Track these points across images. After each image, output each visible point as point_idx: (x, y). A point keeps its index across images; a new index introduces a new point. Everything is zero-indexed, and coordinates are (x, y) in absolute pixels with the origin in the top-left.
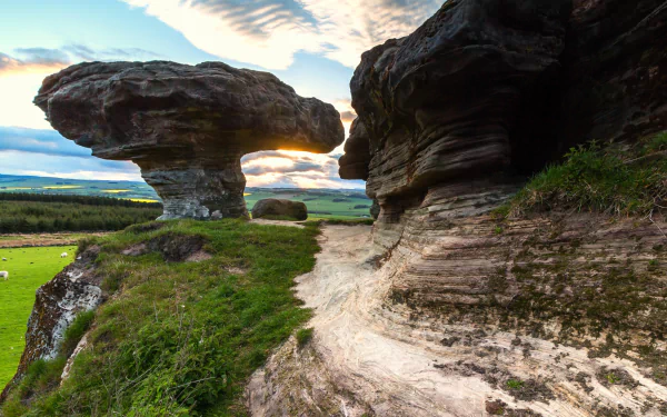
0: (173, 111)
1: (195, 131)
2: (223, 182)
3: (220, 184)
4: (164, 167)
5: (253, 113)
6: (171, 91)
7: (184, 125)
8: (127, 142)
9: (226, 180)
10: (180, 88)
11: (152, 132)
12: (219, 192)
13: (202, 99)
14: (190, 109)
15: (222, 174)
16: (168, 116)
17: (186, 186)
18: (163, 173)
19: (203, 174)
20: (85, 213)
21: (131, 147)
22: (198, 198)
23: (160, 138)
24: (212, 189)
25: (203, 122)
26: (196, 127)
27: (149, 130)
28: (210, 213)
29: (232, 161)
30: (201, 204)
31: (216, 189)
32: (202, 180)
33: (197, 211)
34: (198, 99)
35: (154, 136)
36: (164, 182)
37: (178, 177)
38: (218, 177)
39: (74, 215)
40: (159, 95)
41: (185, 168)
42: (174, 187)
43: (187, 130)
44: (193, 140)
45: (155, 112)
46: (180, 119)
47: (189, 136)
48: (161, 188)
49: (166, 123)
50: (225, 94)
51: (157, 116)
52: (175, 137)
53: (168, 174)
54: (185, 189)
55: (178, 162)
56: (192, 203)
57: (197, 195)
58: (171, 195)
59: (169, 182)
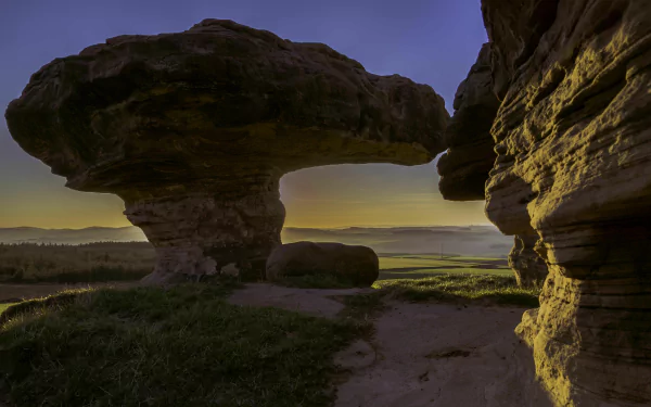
1: (177, 132)
2: (245, 217)
3: (239, 219)
4: (151, 197)
5: (270, 90)
7: (156, 121)
8: (92, 161)
9: (248, 213)
10: (137, 56)
11: (117, 143)
12: (237, 232)
13: (171, 70)
14: (157, 92)
15: (241, 204)
16: (131, 108)
17: (182, 225)
18: (149, 207)
19: (211, 204)
21: (98, 168)
22: (200, 245)
23: (129, 148)
24: (225, 228)
25: (183, 113)
26: (176, 123)
28: (218, 268)
30: (205, 254)
31: (232, 227)
32: (208, 215)
33: (197, 266)
35: (120, 148)
36: (152, 220)
37: (171, 212)
38: (235, 208)
40: (108, 73)
42: (166, 227)
44: (178, 148)
45: (114, 107)
46: (145, 112)
47: (171, 142)
49: (131, 122)
50: (213, 61)
51: (118, 113)
52: (147, 144)
53: (157, 208)
54: (180, 231)
55: (171, 188)
56: (189, 253)
57: (200, 238)
58: (163, 240)
59: (157, 220)
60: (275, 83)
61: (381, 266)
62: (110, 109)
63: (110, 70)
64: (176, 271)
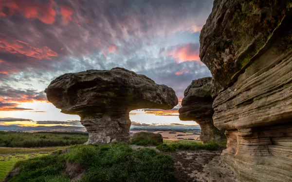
0: (95, 87)
1: (106, 97)
2: (119, 124)
3: (118, 125)
4: (91, 117)
5: (134, 87)
6: (94, 78)
7: (100, 94)
8: (74, 105)
9: (121, 122)
10: (99, 76)
11: (85, 99)
12: (117, 129)
13: (109, 80)
14: (103, 86)
15: (119, 120)
16: (92, 90)
17: (100, 126)
18: (90, 120)
19: (110, 119)
20: (82, 138)
21: (76, 107)
22: (106, 133)
23: (89, 101)
24: (113, 127)
25: (109, 92)
26: (106, 95)
27: (84, 98)
28: (111, 140)
29: (124, 113)
30: (107, 135)
31: (115, 127)
32: (109, 123)
33: (104, 140)
34: (107, 81)
35: (86, 101)
36: (90, 124)
37: (97, 122)
38: (117, 121)
39: (79, 139)
40: (89, 80)
41: (101, 117)
42: (94, 126)
43: (101, 97)
44: (104, 102)
45: (87, 89)
46: (98, 91)
47: (103, 100)
48: (88, 127)
49: (92, 94)
50: (120, 79)
51: (88, 91)
52: (96, 101)
53: (92, 120)
54: (99, 128)
55: (98, 114)
56: (102, 135)
57: (105, 131)
58: (93, 131)
59: (92, 124)
60: (136, 86)
61: (164, 141)
62: (85, 90)
63: (89, 79)
64: (97, 141)
